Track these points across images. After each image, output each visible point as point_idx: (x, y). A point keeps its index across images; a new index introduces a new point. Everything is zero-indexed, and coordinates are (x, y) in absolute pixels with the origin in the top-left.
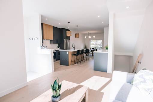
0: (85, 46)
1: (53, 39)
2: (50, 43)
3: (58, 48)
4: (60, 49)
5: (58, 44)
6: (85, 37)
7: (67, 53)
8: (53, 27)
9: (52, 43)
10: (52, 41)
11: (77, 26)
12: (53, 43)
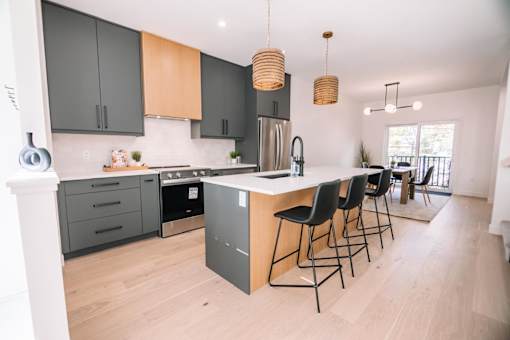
0: (362, 152)
1: (199, 117)
2: (193, 137)
3: (234, 161)
4: (242, 162)
5: (233, 142)
6: (367, 111)
7: (242, 202)
8: (202, 54)
9: (198, 133)
10: (198, 127)
11: (328, 35)
12: (202, 137)
